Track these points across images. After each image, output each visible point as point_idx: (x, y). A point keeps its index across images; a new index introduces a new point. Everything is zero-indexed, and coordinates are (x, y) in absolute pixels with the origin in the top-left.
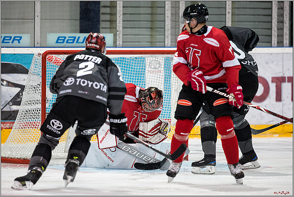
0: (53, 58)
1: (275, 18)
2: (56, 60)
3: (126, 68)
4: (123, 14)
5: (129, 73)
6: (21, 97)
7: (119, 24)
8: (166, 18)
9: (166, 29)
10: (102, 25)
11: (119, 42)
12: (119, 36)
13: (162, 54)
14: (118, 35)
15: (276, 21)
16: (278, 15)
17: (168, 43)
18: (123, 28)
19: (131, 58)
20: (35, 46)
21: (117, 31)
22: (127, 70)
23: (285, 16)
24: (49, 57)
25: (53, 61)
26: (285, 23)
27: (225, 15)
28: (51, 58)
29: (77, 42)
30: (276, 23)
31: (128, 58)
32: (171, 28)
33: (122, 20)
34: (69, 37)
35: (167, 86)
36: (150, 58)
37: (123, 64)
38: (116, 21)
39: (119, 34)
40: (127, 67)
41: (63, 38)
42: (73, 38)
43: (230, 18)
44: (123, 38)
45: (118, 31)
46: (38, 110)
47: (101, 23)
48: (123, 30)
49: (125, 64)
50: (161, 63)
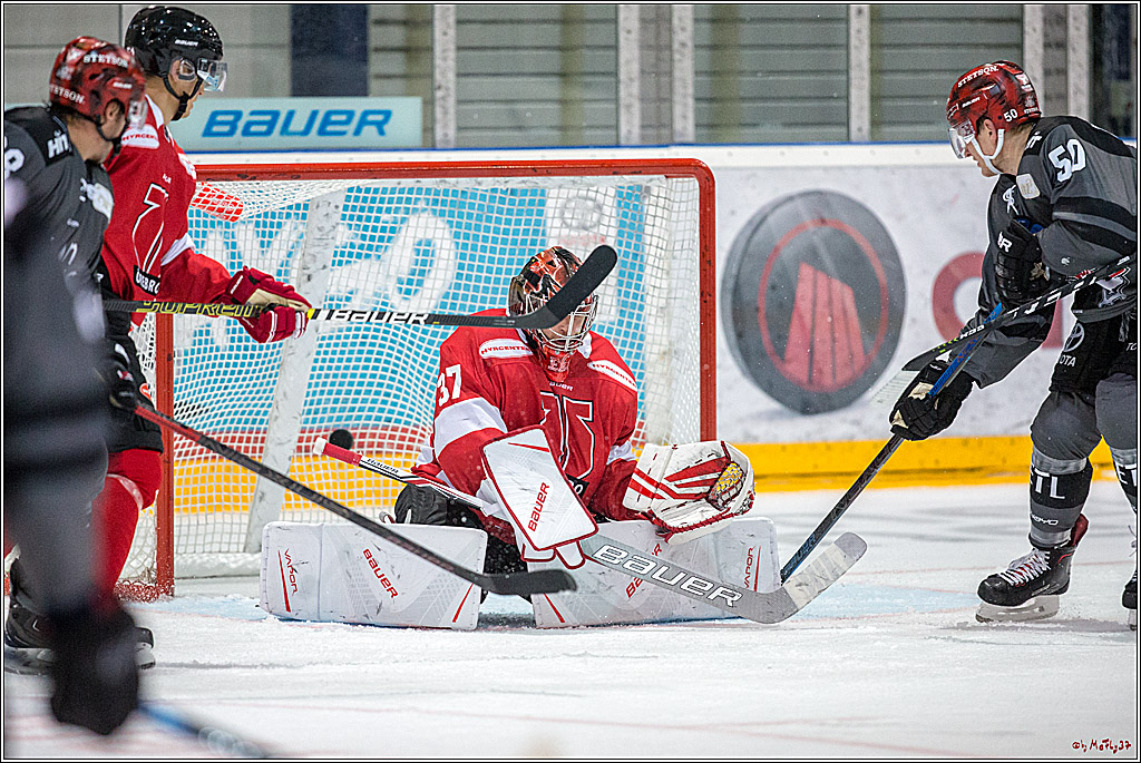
1: (1034, 30)
3: (472, 232)
4: (459, 22)
5: (484, 249)
7: (445, 59)
8: (622, 35)
9: (622, 76)
10: (377, 64)
11: (446, 129)
12: (444, 107)
13: (615, 174)
14: (438, 103)
15: (1037, 41)
16: (1045, 20)
17: (629, 132)
18: (459, 75)
19: (496, 191)
21: (434, 88)
22: (476, 237)
23: (1071, 20)
26: (1074, 49)
27: (847, 21)
29: (285, 131)
30: (1040, 50)
32: (642, 72)
33: (452, 47)
34: (253, 113)
35: (627, 294)
36: (566, 190)
37: (461, 215)
38: (431, 49)
39: (443, 98)
40: (477, 228)
41: (231, 118)
42: (268, 118)
43: (865, 33)
44: (458, 112)
45: (439, 87)
47: (374, 58)
48: (458, 83)
49: (470, 216)
50: (607, 210)
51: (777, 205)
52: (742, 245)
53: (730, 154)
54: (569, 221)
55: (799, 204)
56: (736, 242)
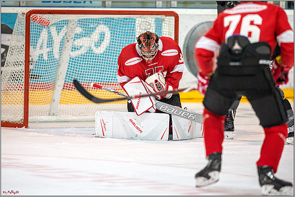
0: (37, 17)
2: (40, 20)
3: (113, 29)
5: (116, 34)
6: (5, 58)
11: (109, 2)
13: (152, 15)
17: (159, 4)
19: (119, 18)
20: (21, 5)
22: (114, 31)
24: (33, 17)
25: (37, 21)
28: (35, 18)
31: (116, 18)
36: (138, 19)
40: (115, 28)
46: (22, 72)
49: (113, 25)
50: (152, 25)
51: (199, 25)
52: (189, 36)
53: (186, 11)
54: (142, 28)
55: (205, 25)
56: (187, 35)
